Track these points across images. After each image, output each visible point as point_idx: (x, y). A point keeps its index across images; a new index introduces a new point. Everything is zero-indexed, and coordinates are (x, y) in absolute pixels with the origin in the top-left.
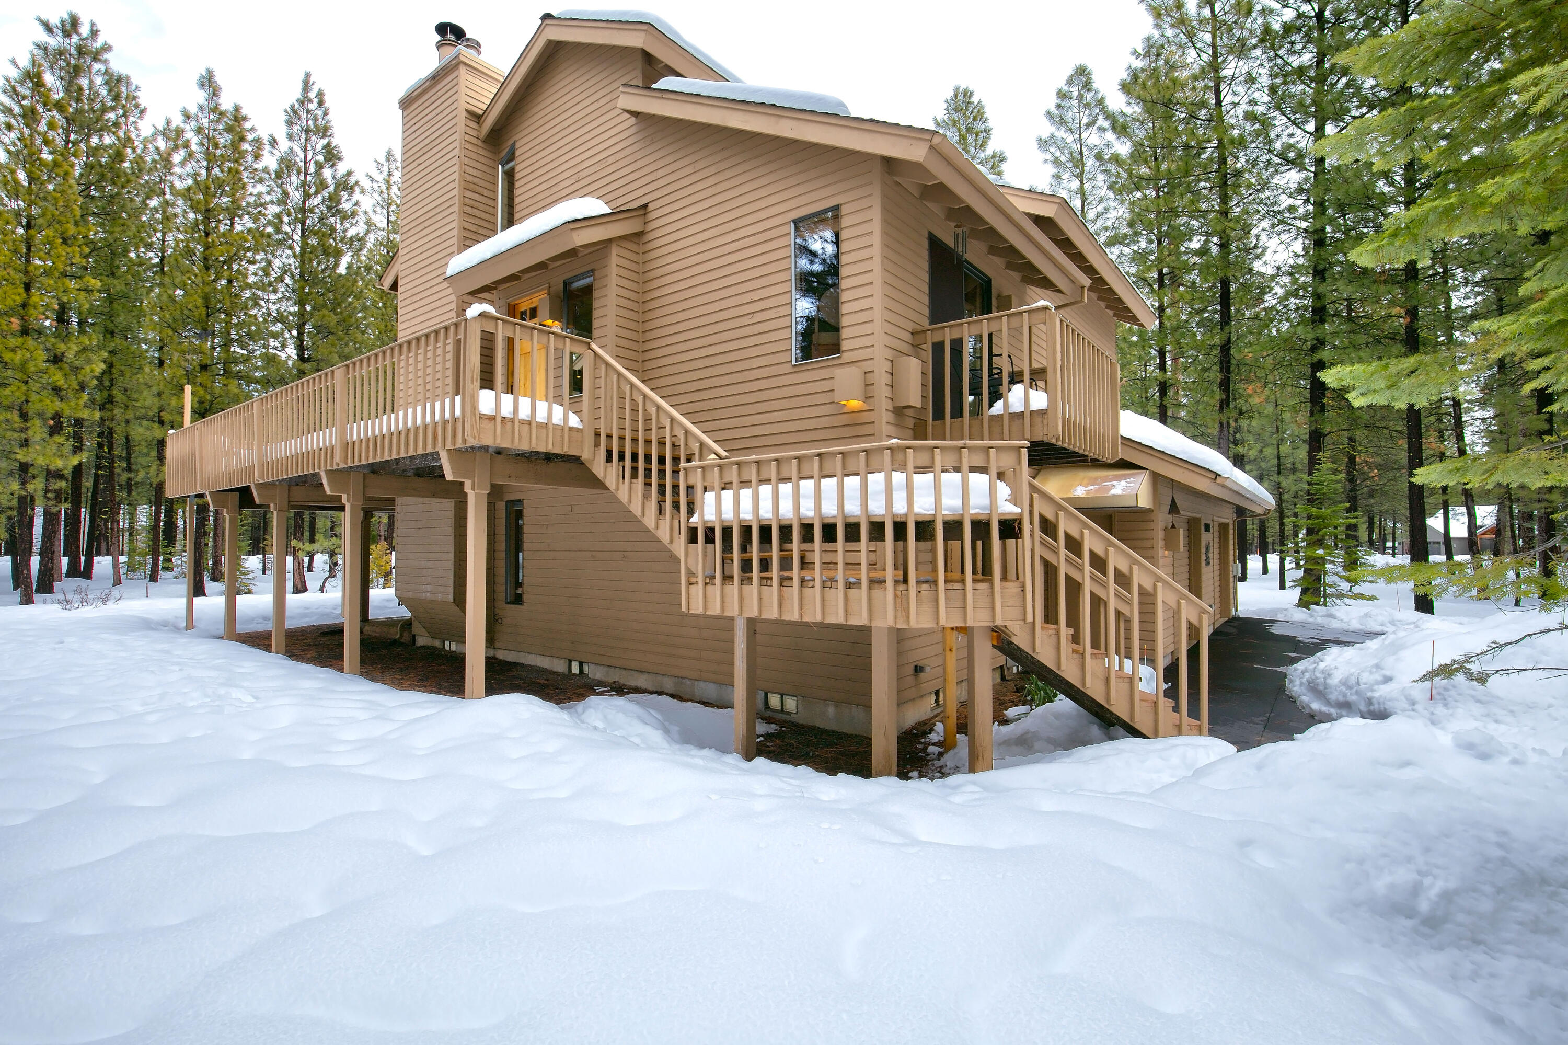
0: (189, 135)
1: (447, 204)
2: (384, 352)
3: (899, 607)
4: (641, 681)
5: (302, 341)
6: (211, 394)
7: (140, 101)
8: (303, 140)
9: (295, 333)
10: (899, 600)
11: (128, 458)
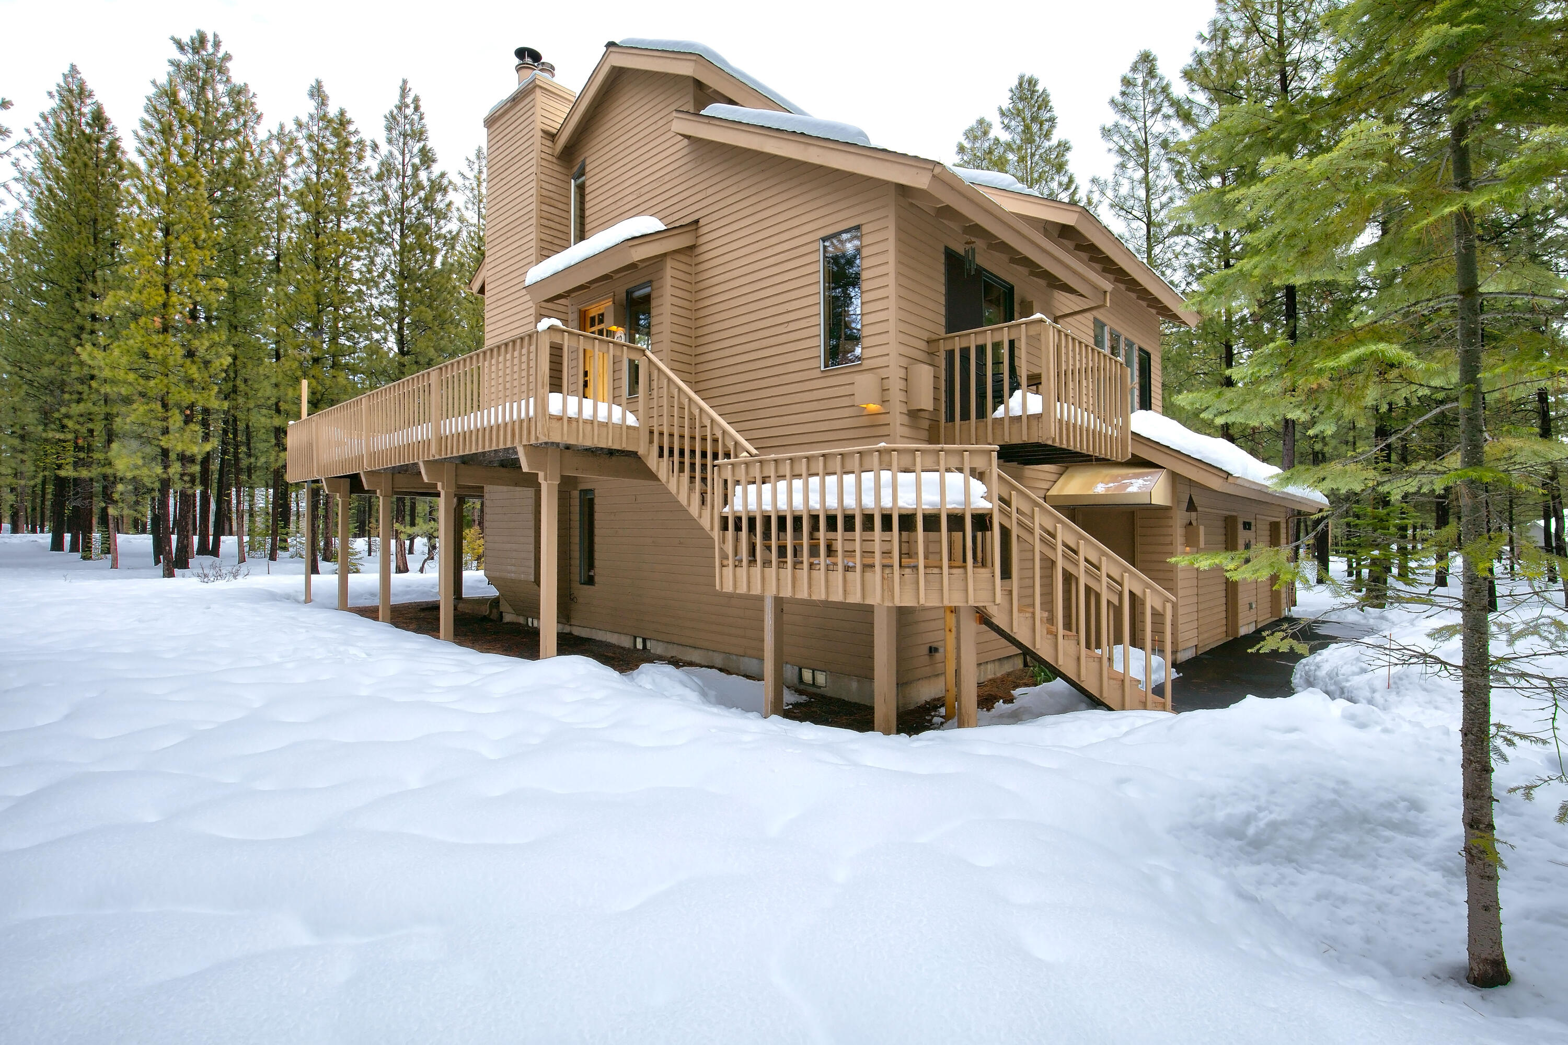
0: (302, 142)
1: (526, 217)
2: (471, 358)
3: (886, 587)
4: (695, 656)
5: (402, 336)
6: (323, 385)
7: (256, 107)
8: (401, 144)
9: (395, 326)
10: (885, 582)
11: (248, 445)
